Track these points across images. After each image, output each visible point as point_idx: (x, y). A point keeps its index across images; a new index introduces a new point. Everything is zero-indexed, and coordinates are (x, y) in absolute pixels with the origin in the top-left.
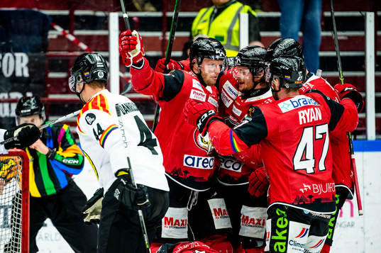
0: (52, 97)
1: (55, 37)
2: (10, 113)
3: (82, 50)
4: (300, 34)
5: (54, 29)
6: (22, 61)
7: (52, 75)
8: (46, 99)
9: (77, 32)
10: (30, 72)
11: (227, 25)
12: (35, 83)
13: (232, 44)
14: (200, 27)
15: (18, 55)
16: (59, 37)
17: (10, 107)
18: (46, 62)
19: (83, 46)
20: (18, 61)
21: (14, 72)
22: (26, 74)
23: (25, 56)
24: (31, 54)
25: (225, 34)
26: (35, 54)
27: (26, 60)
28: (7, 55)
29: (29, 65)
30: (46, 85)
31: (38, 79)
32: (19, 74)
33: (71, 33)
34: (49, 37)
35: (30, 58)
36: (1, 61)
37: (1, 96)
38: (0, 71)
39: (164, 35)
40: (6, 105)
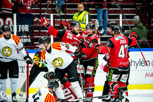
0: (35, 37)
1: (36, 20)
2: (24, 41)
4: (102, 20)
6: (27, 27)
7: (35, 31)
8: (33, 37)
10: (29, 30)
11: (82, 17)
12: (30, 33)
13: (84, 22)
14: (75, 18)
15: (26, 25)
16: (37, 20)
17: (24, 40)
18: (33, 27)
20: (26, 27)
21: (25, 30)
22: (28, 31)
23: (27, 25)
24: (29, 25)
26: (30, 25)
27: (28, 27)
28: (23, 25)
29: (29, 28)
30: (33, 33)
31: (31, 32)
33: (40, 19)
34: (34, 20)
35: (29, 26)
36: (21, 27)
37: (21, 37)
38: (21, 30)
39: (65, 20)
40: (23, 39)
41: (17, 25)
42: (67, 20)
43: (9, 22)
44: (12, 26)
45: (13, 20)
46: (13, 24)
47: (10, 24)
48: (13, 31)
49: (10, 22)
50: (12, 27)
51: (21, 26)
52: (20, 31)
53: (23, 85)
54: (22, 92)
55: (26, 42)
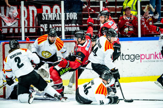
0: (84, 25)
1: (84, 8)
2: (72, 30)
3: (92, 12)
4: (155, 6)
5: (84, 6)
7: (83, 19)
8: (82, 26)
9: (91, 6)
10: (77, 18)
12: (79, 21)
15: (74, 13)
16: (86, 8)
18: (82, 15)
19: (93, 10)
20: (74, 15)
21: (73, 18)
22: (76, 19)
23: (76, 13)
24: (78, 13)
25: (131, 7)
26: (79, 13)
27: (76, 15)
28: (71, 13)
29: (77, 16)
31: (80, 20)
32: (74, 19)
33: (89, 7)
34: (83, 8)
36: (69, 15)
37: (69, 25)
38: (69, 17)
39: (116, 7)
40: (71, 28)
41: (64, 12)
42: (118, 7)
43: (56, 10)
44: (60, 13)
45: (60, 7)
46: (61, 12)
47: (58, 12)
48: (61, 19)
49: (58, 10)
50: (60, 15)
51: (69, 13)
52: (68, 19)
53: (72, 75)
54: (71, 83)
55: (75, 30)
